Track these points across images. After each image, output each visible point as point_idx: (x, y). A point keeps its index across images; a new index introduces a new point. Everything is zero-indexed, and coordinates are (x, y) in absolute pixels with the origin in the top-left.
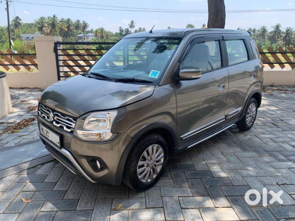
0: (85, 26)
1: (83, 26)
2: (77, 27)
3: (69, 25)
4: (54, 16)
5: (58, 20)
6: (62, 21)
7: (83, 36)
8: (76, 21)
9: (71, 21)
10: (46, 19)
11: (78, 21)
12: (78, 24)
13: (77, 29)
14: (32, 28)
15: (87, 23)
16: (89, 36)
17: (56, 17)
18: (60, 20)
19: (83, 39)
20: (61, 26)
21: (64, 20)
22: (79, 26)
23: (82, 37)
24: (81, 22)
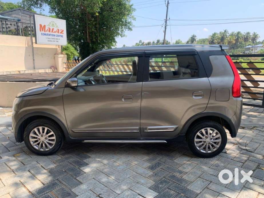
0: (255, 37)
1: (253, 37)
2: (246, 39)
3: (238, 37)
4: (225, 31)
5: (229, 34)
6: (232, 35)
7: (251, 47)
8: (246, 33)
9: (241, 34)
10: (218, 34)
11: (248, 33)
12: (247, 37)
13: (245, 41)
14: (205, 42)
15: (258, 35)
16: (258, 47)
17: (227, 31)
18: (230, 33)
19: (251, 50)
20: (230, 39)
21: (234, 34)
22: (249, 38)
23: (249, 48)
24: (251, 34)
